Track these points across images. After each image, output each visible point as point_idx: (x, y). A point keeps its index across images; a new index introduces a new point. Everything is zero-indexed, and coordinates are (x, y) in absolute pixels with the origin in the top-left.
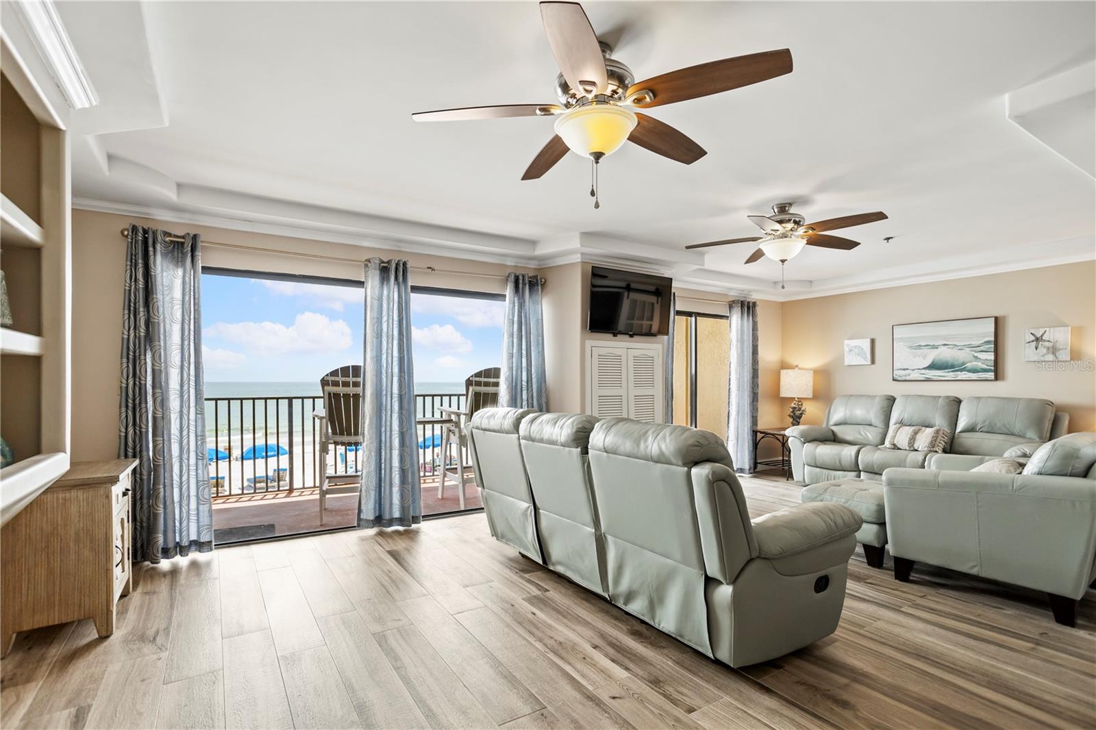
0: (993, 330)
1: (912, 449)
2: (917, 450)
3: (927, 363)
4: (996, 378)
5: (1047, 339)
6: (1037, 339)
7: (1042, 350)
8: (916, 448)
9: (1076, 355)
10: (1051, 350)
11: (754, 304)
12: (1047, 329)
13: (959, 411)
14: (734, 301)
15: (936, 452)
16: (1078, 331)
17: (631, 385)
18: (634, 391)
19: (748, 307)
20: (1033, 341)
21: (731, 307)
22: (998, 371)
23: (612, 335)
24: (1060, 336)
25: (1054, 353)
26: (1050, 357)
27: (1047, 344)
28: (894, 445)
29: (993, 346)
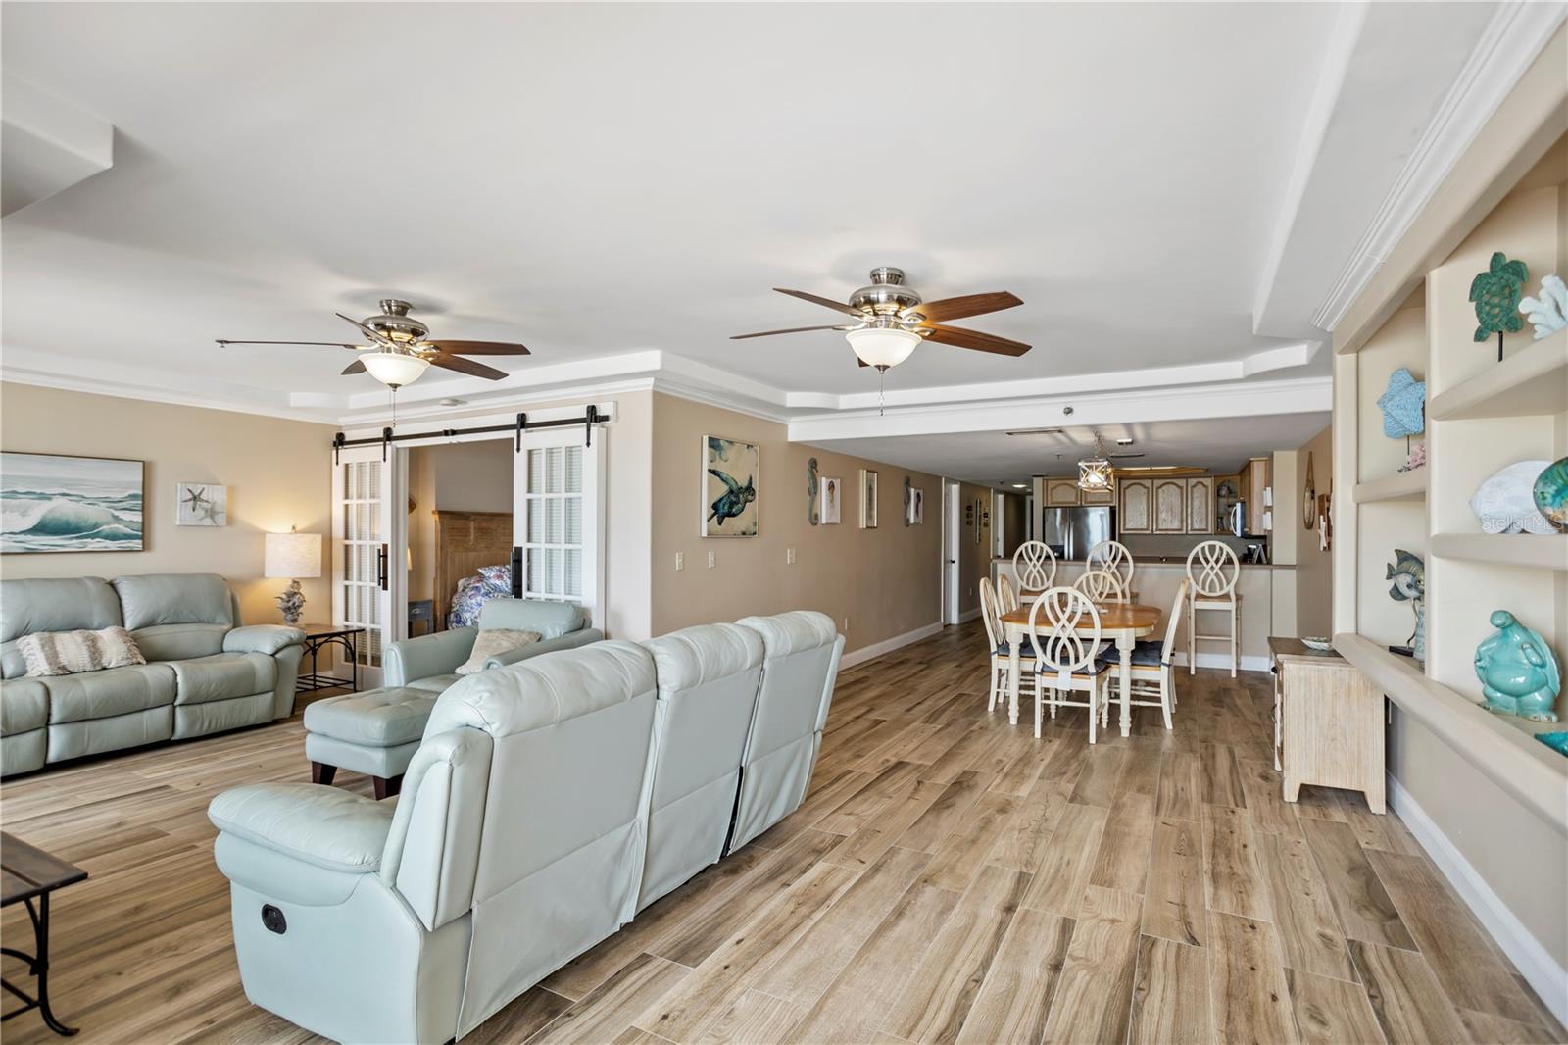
0: (141, 479)
4: (144, 550)
5: (205, 499)
6: (195, 498)
7: (200, 512)
9: (231, 521)
10: (209, 513)
12: (205, 486)
13: (120, 599)
16: (232, 491)
20: (190, 500)
22: (144, 534)
24: (215, 495)
25: (212, 517)
26: (208, 521)
27: (205, 504)
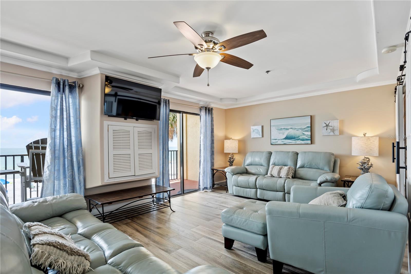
0: (310, 121)
1: (279, 177)
2: (281, 177)
3: (284, 136)
4: (311, 143)
5: (331, 125)
6: (327, 126)
7: (329, 130)
8: (281, 176)
9: (341, 133)
10: (332, 131)
11: (212, 109)
12: (331, 121)
13: (297, 158)
14: (202, 107)
15: (289, 178)
16: (342, 122)
17: (136, 148)
18: (138, 151)
19: (209, 110)
20: (325, 126)
21: (200, 110)
22: (312, 140)
23: (124, 119)
24: (335, 124)
25: (333, 132)
26: (332, 134)
27: (331, 128)
28: (272, 175)
29: (310, 129)
